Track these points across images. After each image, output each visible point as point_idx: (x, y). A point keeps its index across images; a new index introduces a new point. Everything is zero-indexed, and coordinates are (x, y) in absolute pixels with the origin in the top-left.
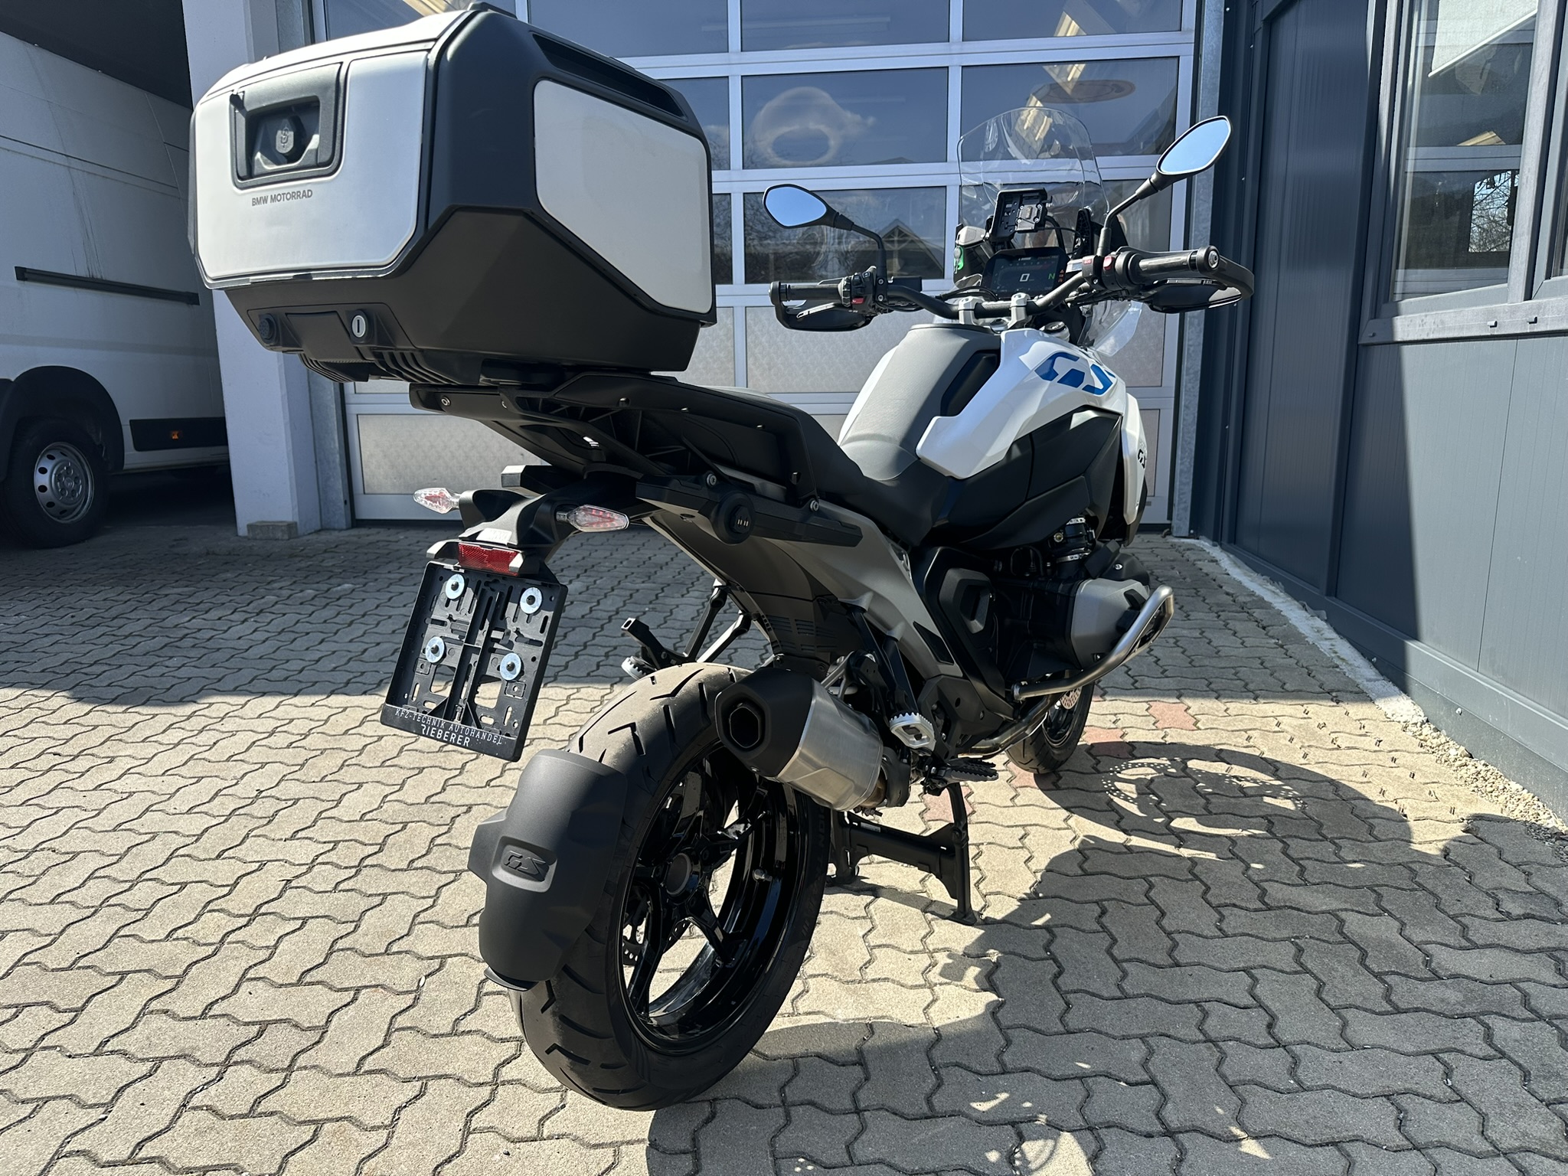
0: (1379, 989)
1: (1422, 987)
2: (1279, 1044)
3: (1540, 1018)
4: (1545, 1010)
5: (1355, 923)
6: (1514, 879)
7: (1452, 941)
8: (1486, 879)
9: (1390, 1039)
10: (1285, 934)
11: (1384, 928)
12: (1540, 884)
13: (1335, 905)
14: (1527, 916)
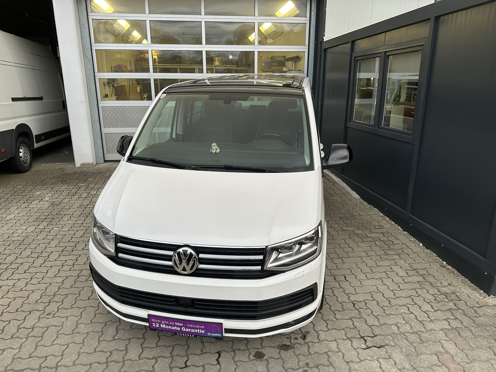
0: (361, 240)
1: (366, 239)
2: (350, 247)
3: (381, 241)
4: (382, 240)
5: (356, 231)
6: (377, 223)
7: (369, 233)
8: (373, 224)
9: (364, 245)
10: (347, 234)
11: (360, 232)
12: (380, 224)
13: (353, 229)
14: (379, 228)
